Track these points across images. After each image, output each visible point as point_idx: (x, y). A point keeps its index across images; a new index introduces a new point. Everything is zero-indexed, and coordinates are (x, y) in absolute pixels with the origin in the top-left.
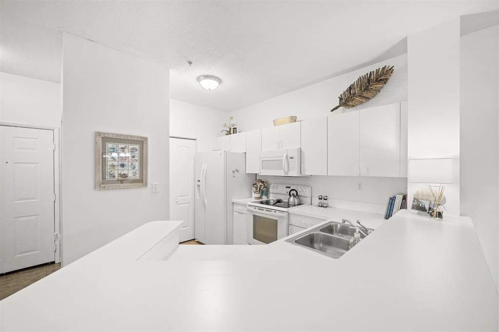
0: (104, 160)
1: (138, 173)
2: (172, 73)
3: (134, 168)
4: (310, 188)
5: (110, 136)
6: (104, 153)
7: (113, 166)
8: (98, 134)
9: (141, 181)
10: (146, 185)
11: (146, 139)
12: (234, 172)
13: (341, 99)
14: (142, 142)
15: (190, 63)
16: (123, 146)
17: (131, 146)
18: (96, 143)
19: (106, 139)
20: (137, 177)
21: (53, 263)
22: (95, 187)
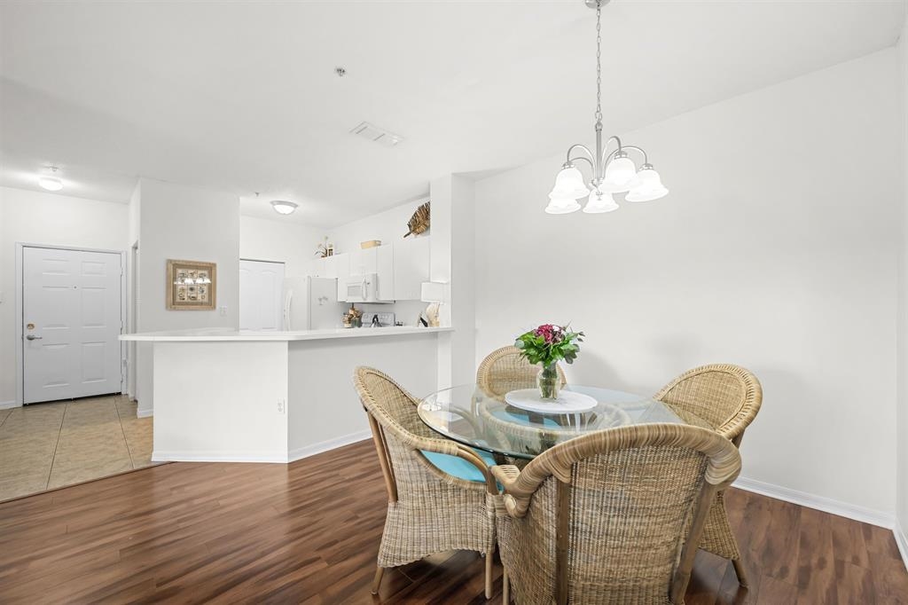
0: (175, 287)
1: (207, 296)
2: (242, 199)
3: (203, 291)
4: (392, 315)
5: (180, 263)
6: (175, 279)
7: (183, 290)
8: (169, 261)
9: (210, 304)
10: (215, 307)
11: (215, 265)
12: (320, 300)
13: (409, 226)
14: (210, 269)
15: (257, 194)
16: (192, 271)
17: (200, 272)
18: (167, 269)
19: (176, 265)
20: (206, 300)
21: (120, 394)
22: (167, 307)
